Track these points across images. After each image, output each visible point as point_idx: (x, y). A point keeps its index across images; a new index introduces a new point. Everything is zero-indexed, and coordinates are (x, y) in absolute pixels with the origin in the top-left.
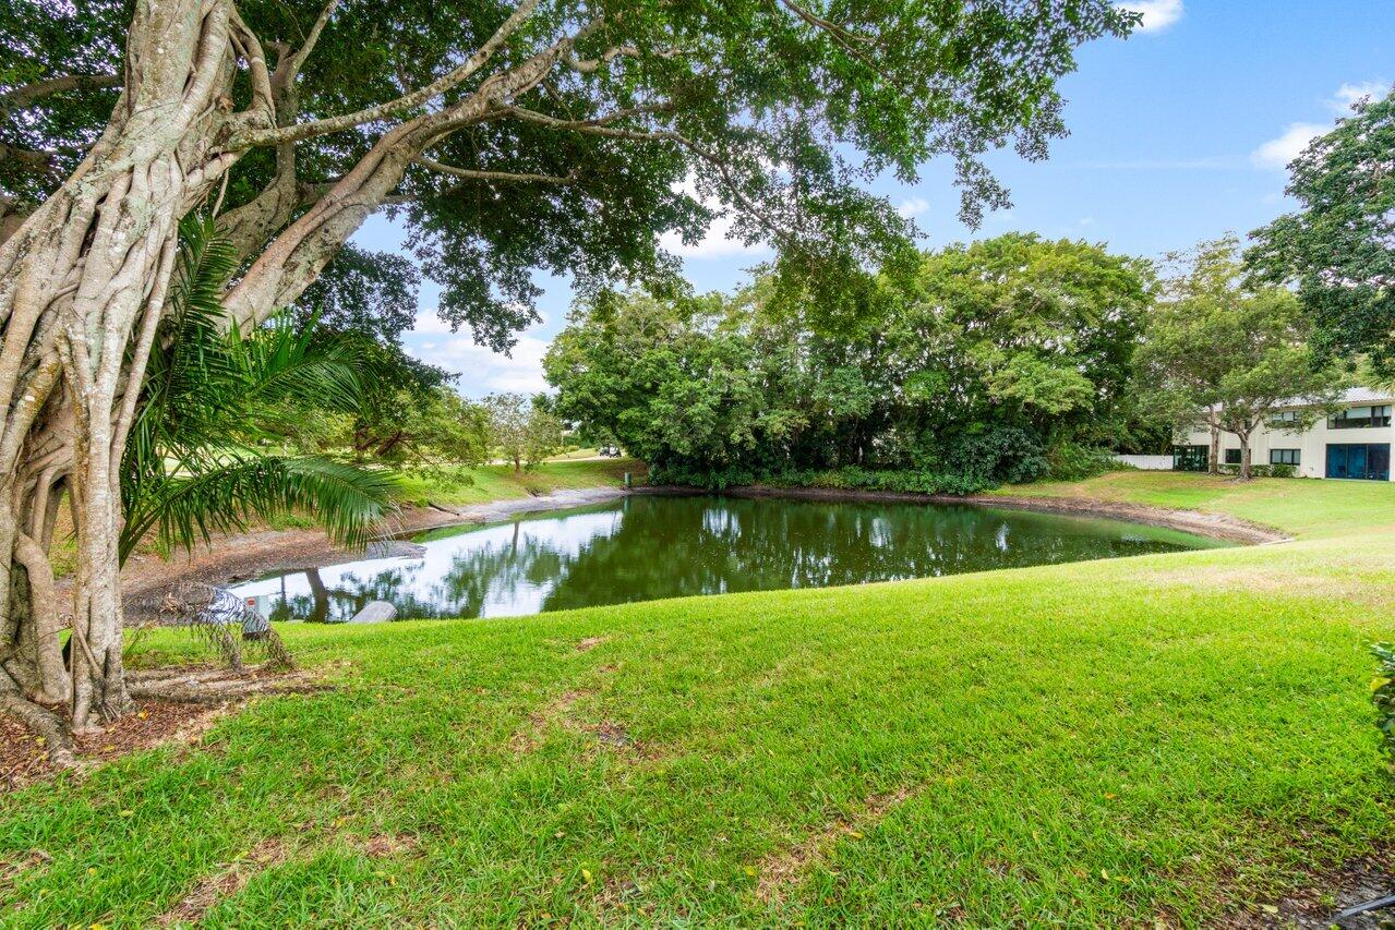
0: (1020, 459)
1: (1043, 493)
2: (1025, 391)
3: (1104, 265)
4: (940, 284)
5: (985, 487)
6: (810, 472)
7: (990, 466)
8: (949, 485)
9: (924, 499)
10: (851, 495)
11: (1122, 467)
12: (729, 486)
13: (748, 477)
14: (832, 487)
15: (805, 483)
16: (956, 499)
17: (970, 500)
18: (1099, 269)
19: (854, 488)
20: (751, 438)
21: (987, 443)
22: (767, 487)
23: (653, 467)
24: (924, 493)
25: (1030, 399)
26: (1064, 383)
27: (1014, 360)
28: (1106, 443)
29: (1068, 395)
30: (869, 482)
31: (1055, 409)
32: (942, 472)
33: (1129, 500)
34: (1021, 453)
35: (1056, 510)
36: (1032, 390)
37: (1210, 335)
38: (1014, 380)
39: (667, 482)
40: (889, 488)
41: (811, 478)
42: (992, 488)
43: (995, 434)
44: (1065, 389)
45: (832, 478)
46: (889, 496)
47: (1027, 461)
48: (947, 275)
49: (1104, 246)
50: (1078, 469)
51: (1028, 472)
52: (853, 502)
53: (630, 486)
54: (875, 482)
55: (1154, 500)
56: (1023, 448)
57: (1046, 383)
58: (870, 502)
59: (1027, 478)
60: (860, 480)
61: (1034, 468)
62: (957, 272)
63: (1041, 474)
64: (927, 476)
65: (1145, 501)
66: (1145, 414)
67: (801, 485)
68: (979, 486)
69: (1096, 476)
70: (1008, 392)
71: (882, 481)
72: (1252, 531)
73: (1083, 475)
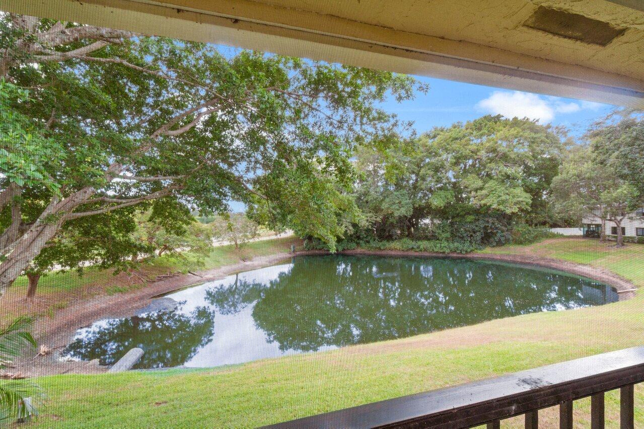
0: (495, 234)
1: (507, 252)
2: (492, 202)
3: (536, 132)
4: (448, 146)
5: (477, 249)
6: (385, 242)
7: (479, 238)
8: (457, 248)
9: (444, 255)
10: (406, 253)
11: (554, 236)
12: (344, 250)
13: (354, 245)
14: (396, 249)
15: (382, 248)
16: (461, 256)
17: (468, 256)
18: (533, 135)
19: (408, 250)
20: (351, 228)
21: (477, 226)
22: (363, 250)
23: (306, 242)
24: (444, 253)
25: (494, 206)
26: (514, 197)
27: (487, 185)
28: (544, 223)
29: (515, 204)
30: (415, 247)
31: (508, 211)
32: (453, 242)
33: (554, 257)
34: (495, 231)
35: (514, 262)
36: (496, 201)
37: (593, 171)
38: (487, 196)
39: (313, 249)
40: (425, 250)
41: (385, 245)
42: (480, 249)
43: (481, 222)
44: (516, 200)
45: (396, 245)
46: (426, 254)
47: (498, 235)
48: (452, 141)
49: (537, 121)
50: (528, 239)
51: (500, 240)
52: (407, 257)
53: (294, 251)
54: (418, 247)
55: (567, 258)
56: (497, 228)
57: (504, 198)
58: (416, 257)
59: (500, 244)
60: (410, 247)
61: (503, 238)
62: (457, 139)
63: (507, 241)
64: (445, 244)
65: (563, 257)
66: (559, 213)
67: (379, 248)
68: (473, 248)
69: (537, 242)
70: (483, 202)
71: (421, 247)
72: (618, 280)
73: (531, 242)
